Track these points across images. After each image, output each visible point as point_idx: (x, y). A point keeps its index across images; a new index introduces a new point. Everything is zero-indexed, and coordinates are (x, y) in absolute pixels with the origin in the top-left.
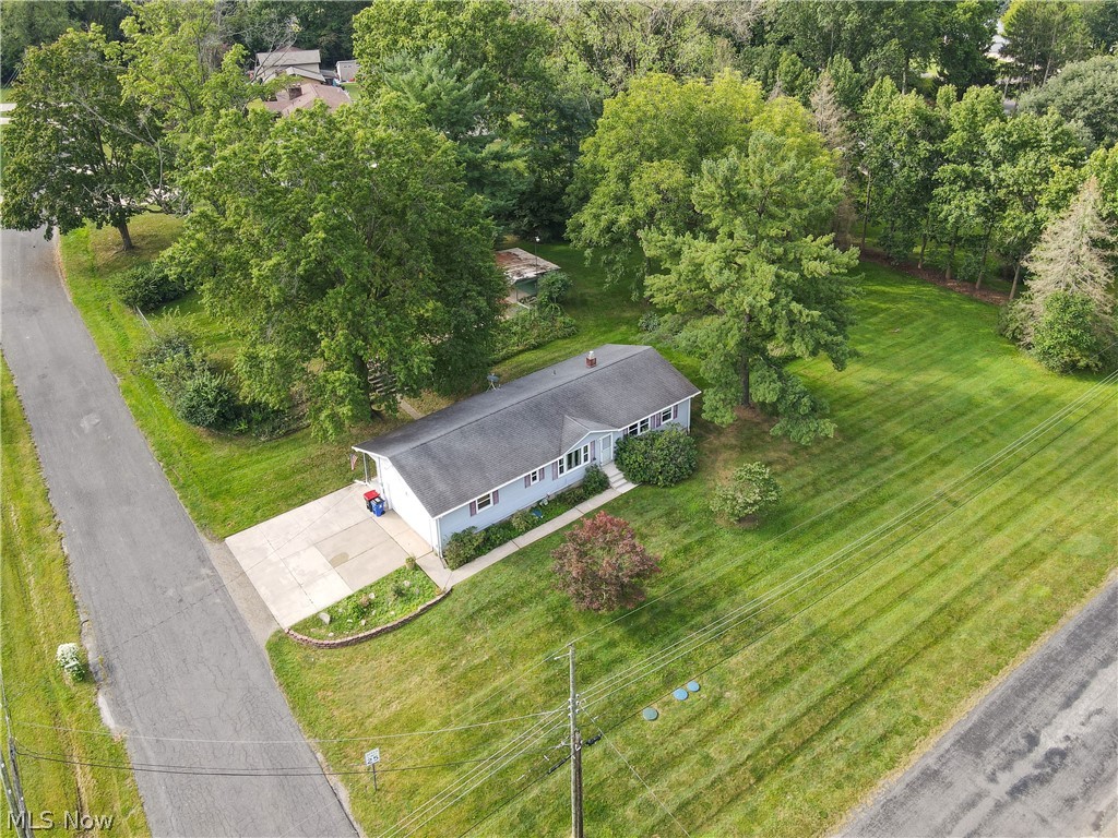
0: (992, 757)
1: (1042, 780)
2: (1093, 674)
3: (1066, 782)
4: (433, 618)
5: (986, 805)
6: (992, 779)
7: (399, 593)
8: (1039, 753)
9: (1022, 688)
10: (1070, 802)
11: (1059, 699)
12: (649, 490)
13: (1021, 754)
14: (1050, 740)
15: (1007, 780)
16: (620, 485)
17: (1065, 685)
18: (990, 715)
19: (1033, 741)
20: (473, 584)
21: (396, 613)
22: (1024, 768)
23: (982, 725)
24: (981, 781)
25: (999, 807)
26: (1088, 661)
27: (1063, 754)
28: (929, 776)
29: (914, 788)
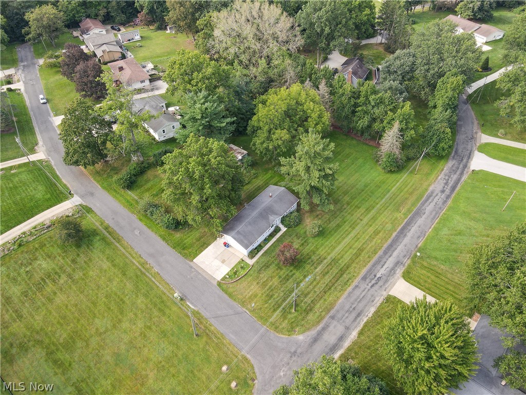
0: (368, 280)
1: (376, 283)
2: (387, 259)
3: (380, 283)
4: (251, 272)
5: (367, 290)
6: (368, 285)
7: (242, 268)
8: (376, 278)
9: (374, 265)
10: (381, 287)
11: (381, 266)
12: (291, 229)
13: (373, 279)
14: (378, 276)
15: (370, 285)
16: (284, 229)
17: (382, 263)
18: (368, 272)
19: (375, 276)
20: (257, 262)
21: (243, 273)
22: (373, 282)
23: (366, 274)
24: (366, 286)
25: (369, 290)
26: (387, 257)
27: (380, 278)
28: (357, 286)
29: (354, 289)
